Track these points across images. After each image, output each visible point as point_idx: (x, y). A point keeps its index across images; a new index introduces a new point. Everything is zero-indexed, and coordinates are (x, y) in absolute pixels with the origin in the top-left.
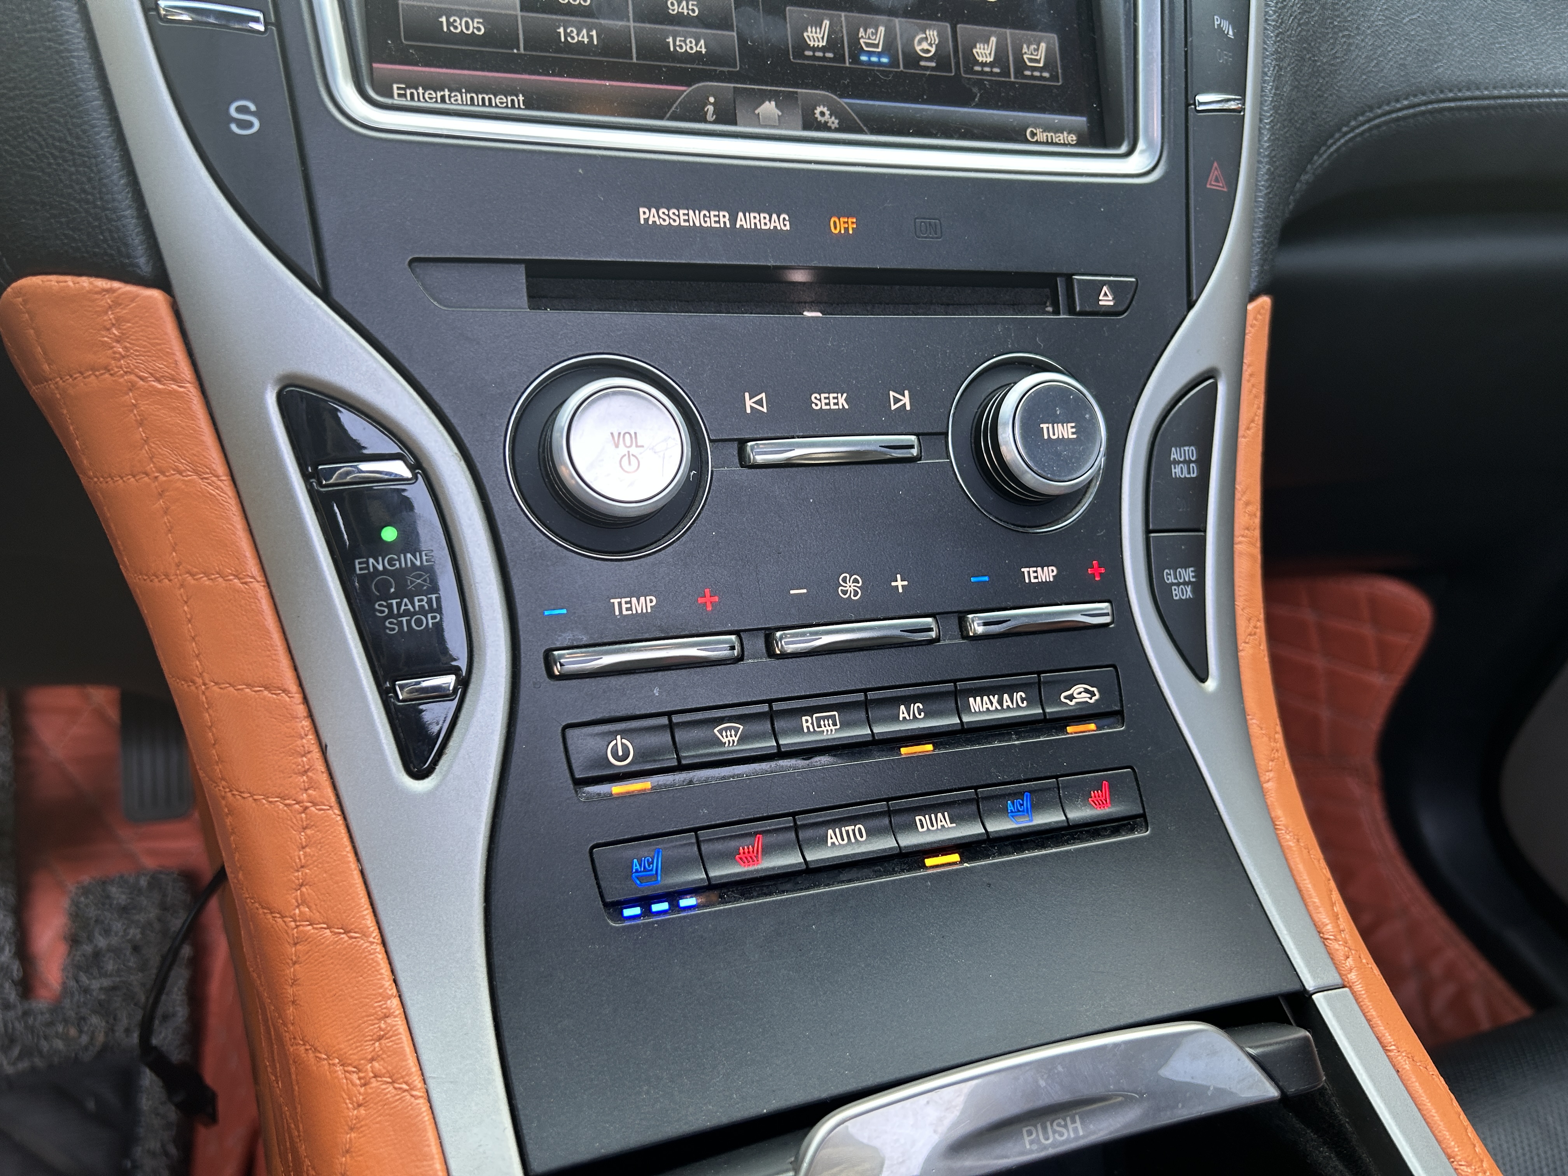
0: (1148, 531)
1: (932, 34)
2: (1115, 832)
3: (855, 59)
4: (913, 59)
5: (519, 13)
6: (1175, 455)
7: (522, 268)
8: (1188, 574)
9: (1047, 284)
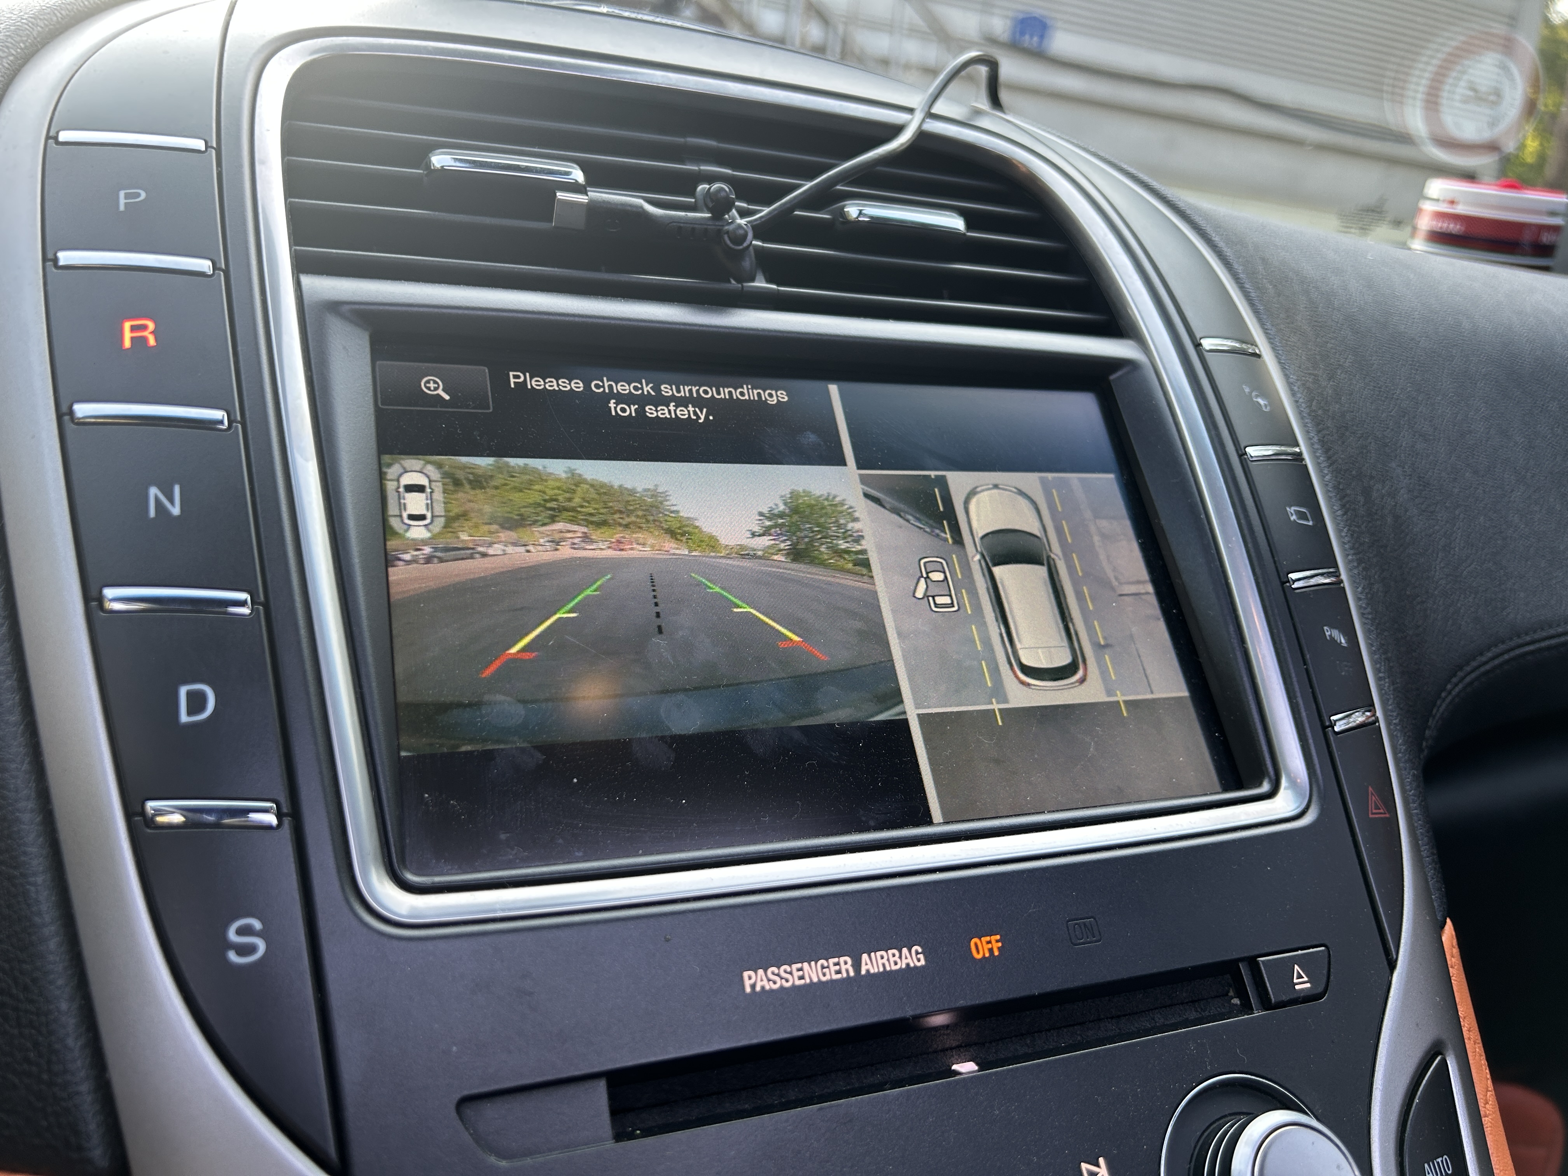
7: (601, 1086)
9: (1229, 968)
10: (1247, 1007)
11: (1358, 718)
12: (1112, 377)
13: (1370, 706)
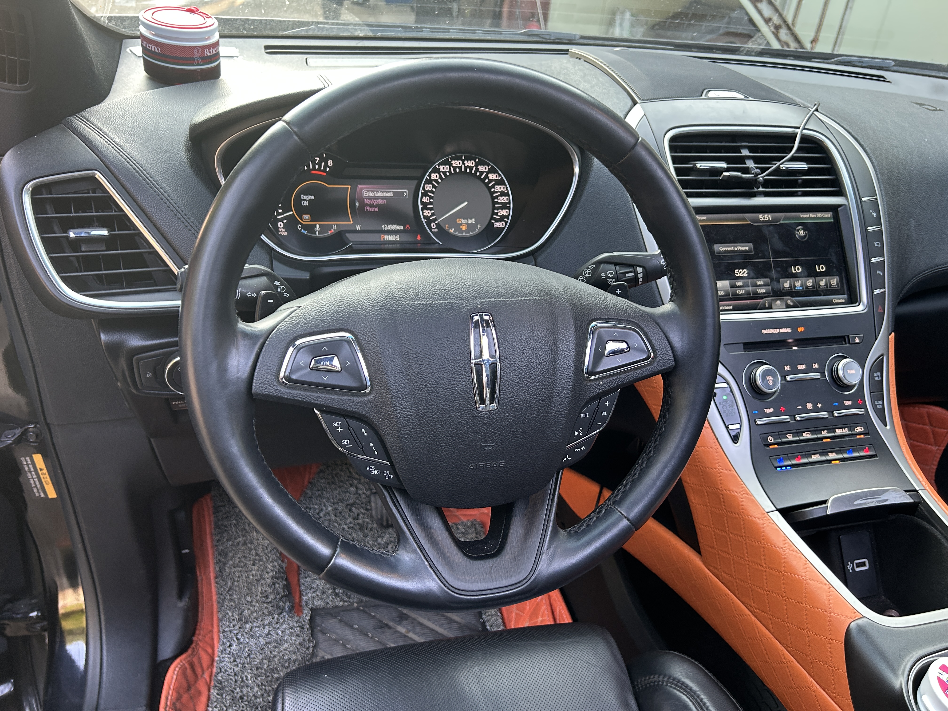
0: (871, 393)
1: (811, 281)
2: (870, 458)
3: (795, 289)
4: (807, 287)
5: (729, 289)
6: (875, 375)
7: (742, 344)
8: (881, 402)
9: (843, 338)
10: (846, 344)
11: (882, 290)
12: (839, 209)
13: (885, 288)
